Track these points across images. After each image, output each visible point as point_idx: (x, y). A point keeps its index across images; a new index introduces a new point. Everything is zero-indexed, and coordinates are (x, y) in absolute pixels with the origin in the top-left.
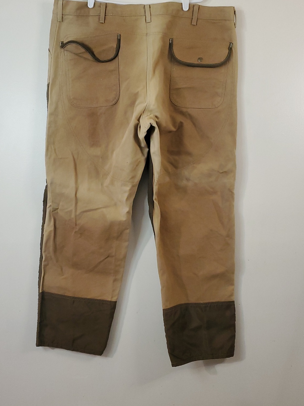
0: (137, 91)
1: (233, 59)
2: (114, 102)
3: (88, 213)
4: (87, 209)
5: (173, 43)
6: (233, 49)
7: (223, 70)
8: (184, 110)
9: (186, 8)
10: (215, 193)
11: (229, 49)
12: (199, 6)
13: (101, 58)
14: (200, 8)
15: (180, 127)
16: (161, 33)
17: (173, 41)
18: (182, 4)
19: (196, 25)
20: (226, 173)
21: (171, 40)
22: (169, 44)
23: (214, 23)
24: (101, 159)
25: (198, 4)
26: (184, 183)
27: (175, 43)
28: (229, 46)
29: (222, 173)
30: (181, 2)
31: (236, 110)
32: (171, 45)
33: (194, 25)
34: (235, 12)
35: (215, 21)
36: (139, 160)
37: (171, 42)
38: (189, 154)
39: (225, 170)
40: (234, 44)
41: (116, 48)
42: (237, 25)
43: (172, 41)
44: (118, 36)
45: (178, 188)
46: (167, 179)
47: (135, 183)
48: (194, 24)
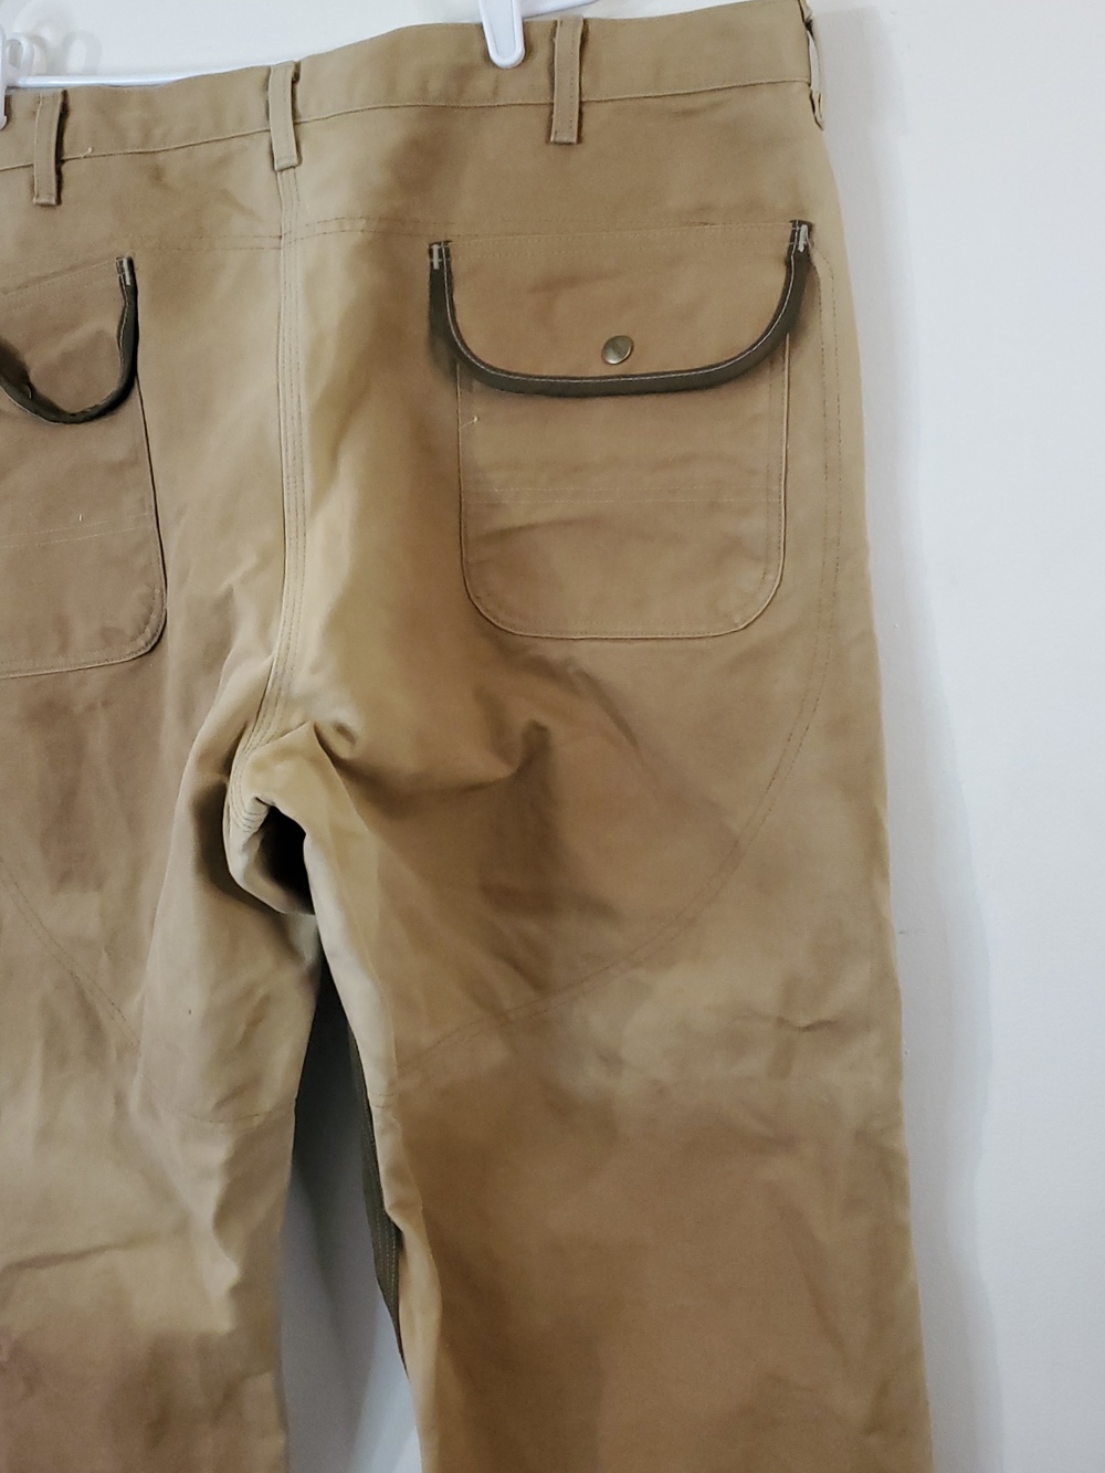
0: (223, 587)
1: (824, 321)
2: (141, 642)
3: (44, 1274)
4: (32, 1251)
5: (449, 272)
6: (816, 258)
7: (762, 397)
8: (555, 653)
9: (506, 49)
10: (782, 1142)
11: (788, 264)
12: (585, 21)
13: (66, 400)
14: (591, 37)
15: (534, 754)
16: (362, 224)
17: (448, 256)
18: (480, 27)
19: (580, 139)
20: (834, 1030)
21: (440, 251)
22: (431, 276)
23: (688, 113)
24: (105, 955)
25: (575, 13)
26: (588, 1078)
27: (460, 265)
28: (787, 244)
29: (808, 1028)
30: (475, 20)
31: (867, 636)
32: (441, 284)
33: (570, 144)
34: (808, 25)
35: (688, 103)
36: (261, 992)
37: (441, 264)
38: (600, 910)
39: (825, 1013)
40: (817, 229)
41: (119, 337)
42: (827, 111)
43: (446, 254)
44: (123, 270)
45: (561, 1106)
46: (494, 1052)
47: (256, 1121)
48: (565, 139)
